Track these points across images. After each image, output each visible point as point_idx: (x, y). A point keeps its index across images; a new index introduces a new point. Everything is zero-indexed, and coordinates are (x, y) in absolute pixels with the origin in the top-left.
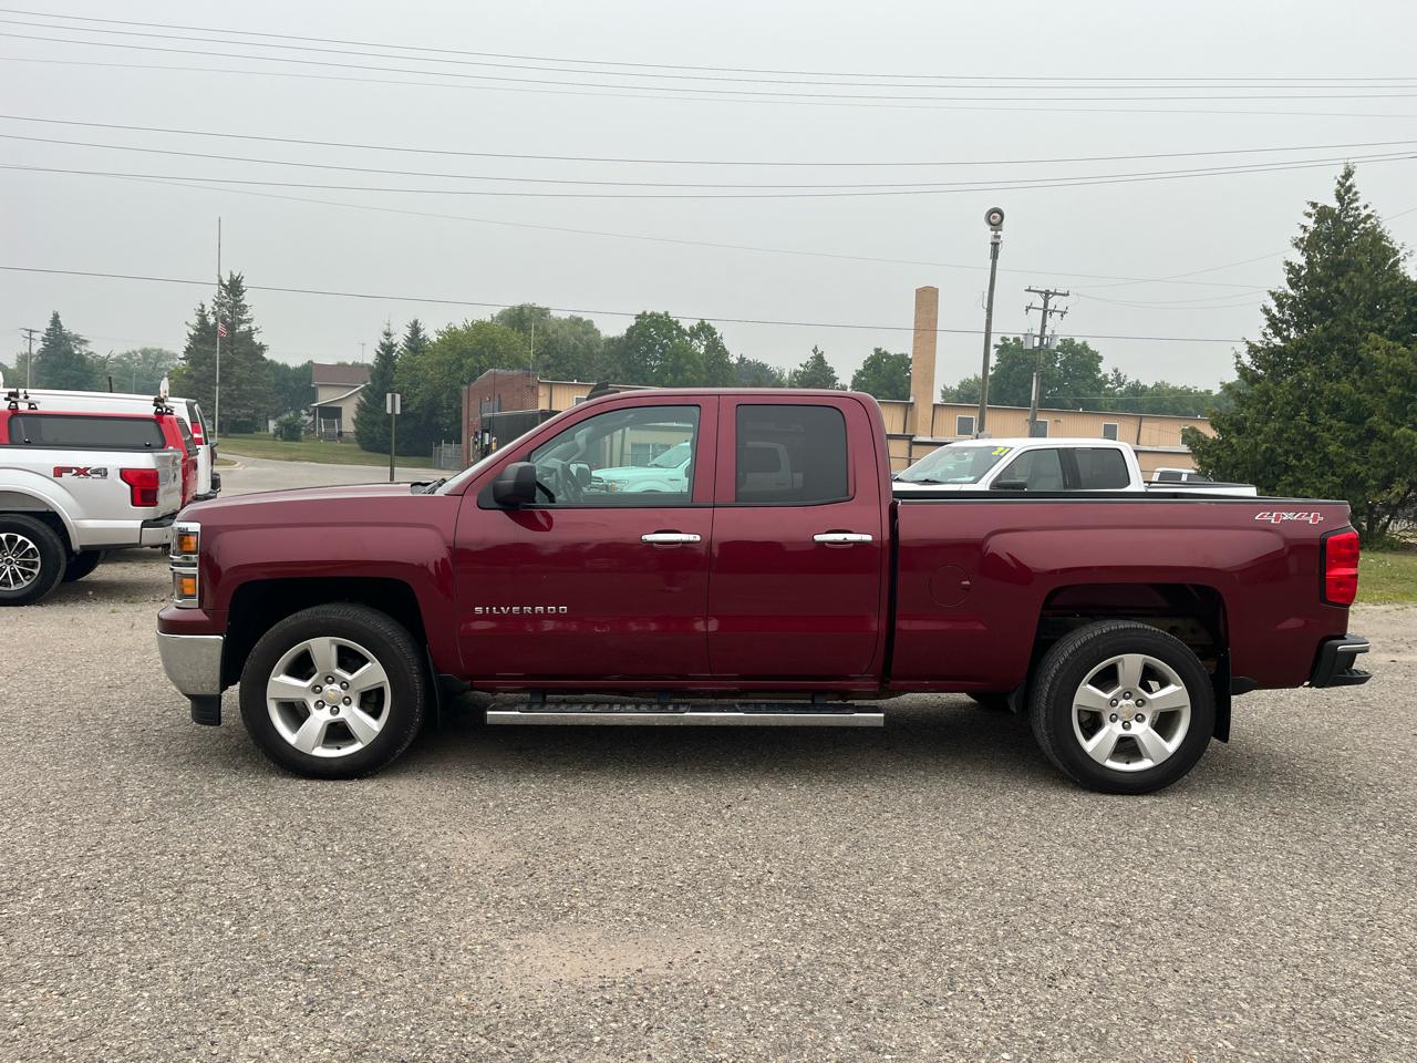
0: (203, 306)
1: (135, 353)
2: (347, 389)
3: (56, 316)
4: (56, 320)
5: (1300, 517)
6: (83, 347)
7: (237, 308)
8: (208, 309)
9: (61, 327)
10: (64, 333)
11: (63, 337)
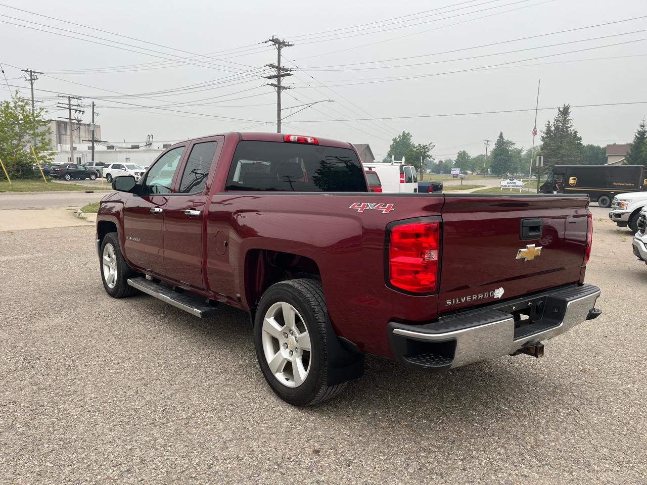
0: (549, 122)
1: (537, 147)
2: (620, 157)
3: (501, 134)
4: (501, 136)
5: (378, 207)
6: (513, 146)
7: (565, 121)
8: (552, 123)
9: (503, 139)
10: (504, 141)
11: (504, 143)
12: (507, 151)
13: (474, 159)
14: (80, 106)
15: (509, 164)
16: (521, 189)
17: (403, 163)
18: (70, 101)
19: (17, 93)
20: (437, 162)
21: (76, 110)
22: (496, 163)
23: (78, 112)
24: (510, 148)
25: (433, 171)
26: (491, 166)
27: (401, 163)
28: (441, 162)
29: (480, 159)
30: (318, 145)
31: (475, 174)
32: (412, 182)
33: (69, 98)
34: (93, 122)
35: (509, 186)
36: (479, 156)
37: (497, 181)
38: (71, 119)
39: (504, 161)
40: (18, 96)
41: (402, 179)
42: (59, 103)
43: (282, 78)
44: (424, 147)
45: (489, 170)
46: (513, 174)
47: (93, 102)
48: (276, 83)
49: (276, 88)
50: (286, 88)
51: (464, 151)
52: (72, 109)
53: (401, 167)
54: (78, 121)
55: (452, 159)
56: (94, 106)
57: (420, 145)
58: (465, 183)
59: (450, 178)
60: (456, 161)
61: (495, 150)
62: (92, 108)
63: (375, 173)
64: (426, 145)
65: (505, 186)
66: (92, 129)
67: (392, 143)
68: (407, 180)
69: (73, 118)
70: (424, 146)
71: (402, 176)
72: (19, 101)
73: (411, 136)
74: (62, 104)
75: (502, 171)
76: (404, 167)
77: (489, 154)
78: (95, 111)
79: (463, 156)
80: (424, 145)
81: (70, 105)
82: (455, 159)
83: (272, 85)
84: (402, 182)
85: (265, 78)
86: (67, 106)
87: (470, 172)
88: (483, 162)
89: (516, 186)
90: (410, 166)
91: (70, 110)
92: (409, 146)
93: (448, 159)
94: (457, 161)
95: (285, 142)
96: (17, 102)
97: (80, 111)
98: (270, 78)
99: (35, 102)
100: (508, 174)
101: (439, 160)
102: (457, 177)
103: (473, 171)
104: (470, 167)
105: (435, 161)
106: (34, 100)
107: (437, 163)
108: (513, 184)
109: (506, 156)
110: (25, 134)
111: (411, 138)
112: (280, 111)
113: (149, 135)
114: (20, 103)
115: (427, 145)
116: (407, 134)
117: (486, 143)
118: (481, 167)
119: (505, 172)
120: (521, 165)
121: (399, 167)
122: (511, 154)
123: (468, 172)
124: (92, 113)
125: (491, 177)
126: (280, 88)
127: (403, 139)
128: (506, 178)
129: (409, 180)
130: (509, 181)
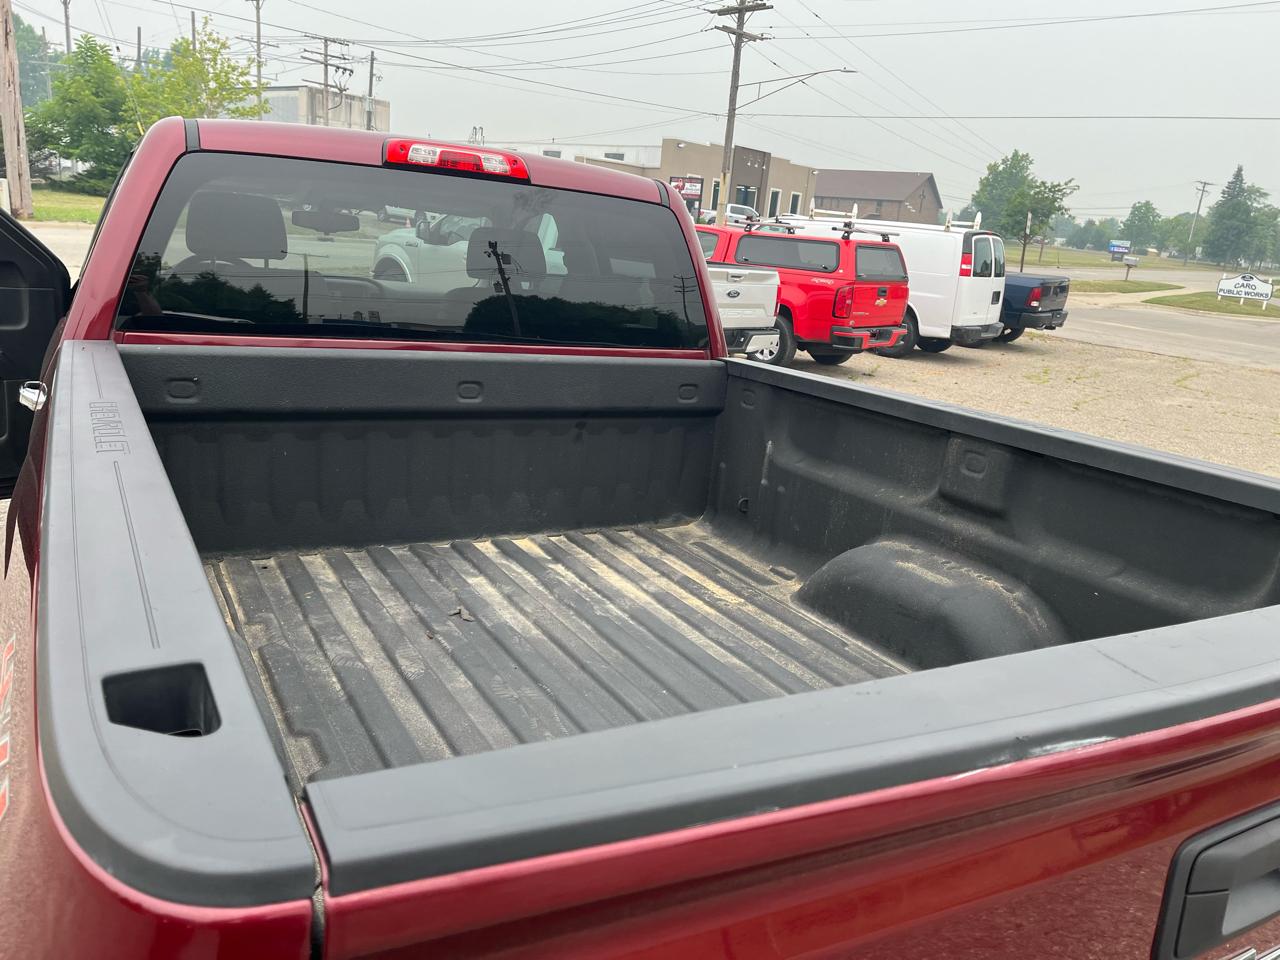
3: (1240, 170)
4: (1238, 175)
6: (1262, 200)
9: (1242, 181)
10: (1245, 186)
11: (1243, 190)
12: (1248, 210)
13: (1168, 222)
14: (345, 59)
15: (1247, 239)
16: (1265, 302)
17: (977, 229)
18: (326, 46)
19: (206, 23)
20: (1081, 222)
21: (338, 68)
22: (1219, 234)
23: (341, 70)
24: (1255, 205)
25: (1068, 243)
26: (1204, 242)
27: (972, 227)
28: (1091, 223)
29: (1182, 221)
30: (526, 181)
31: (1164, 255)
32: (990, 276)
33: (326, 40)
34: (370, 95)
35: (1238, 293)
36: (1180, 215)
37: (1214, 275)
38: (326, 85)
39: (1235, 232)
40: (208, 29)
41: (964, 267)
42: (305, 50)
43: (748, 14)
44: (1055, 189)
45: (1199, 250)
46: (1252, 262)
47: (373, 53)
48: (734, 25)
49: (733, 37)
50: (753, 38)
51: (1148, 203)
52: (331, 65)
53: (967, 239)
54: (341, 90)
55: (1117, 218)
56: (373, 60)
57: (1043, 183)
58: (1135, 275)
59: (1104, 261)
60: (1124, 225)
61: (1220, 205)
62: (369, 64)
63: (896, 249)
64: (1059, 185)
65: (1229, 291)
66: (367, 109)
67: (985, 173)
68: (979, 271)
69: (330, 82)
70: (1054, 187)
71: (966, 260)
72: (209, 40)
73: (1031, 163)
74: (312, 52)
75: (1229, 254)
76: (974, 238)
77: (1204, 212)
78: (375, 72)
79: (1143, 214)
80: (1055, 184)
81: (326, 56)
82: (1124, 220)
83: (725, 29)
84: (964, 273)
85: (712, 12)
86: (321, 58)
87: (1155, 250)
88: (1189, 229)
89: (1256, 294)
90: (990, 237)
91: (326, 66)
92: (1024, 183)
93: (1108, 218)
94: (1129, 225)
95: (387, 165)
96: (205, 42)
97: (345, 69)
98: (721, 13)
99: (262, 46)
100: (1243, 262)
101: (1087, 218)
102: (1121, 259)
103: (1161, 247)
104: (1155, 238)
105: (1077, 221)
106: (262, 41)
107: (1083, 225)
108: (1247, 290)
109: (1243, 221)
110: (219, 110)
111: (1029, 167)
112: (737, 88)
113: (475, 128)
114: (210, 45)
115: (1062, 184)
116: (1023, 156)
117: (1200, 187)
118: (1180, 241)
119: (1235, 257)
120: (1274, 245)
121: (960, 238)
122: (1255, 217)
123: (1150, 250)
124: (369, 75)
125: (1201, 265)
126: (741, 37)
127: (1012, 166)
128: (1236, 269)
129: (984, 271)
130: (1242, 281)
